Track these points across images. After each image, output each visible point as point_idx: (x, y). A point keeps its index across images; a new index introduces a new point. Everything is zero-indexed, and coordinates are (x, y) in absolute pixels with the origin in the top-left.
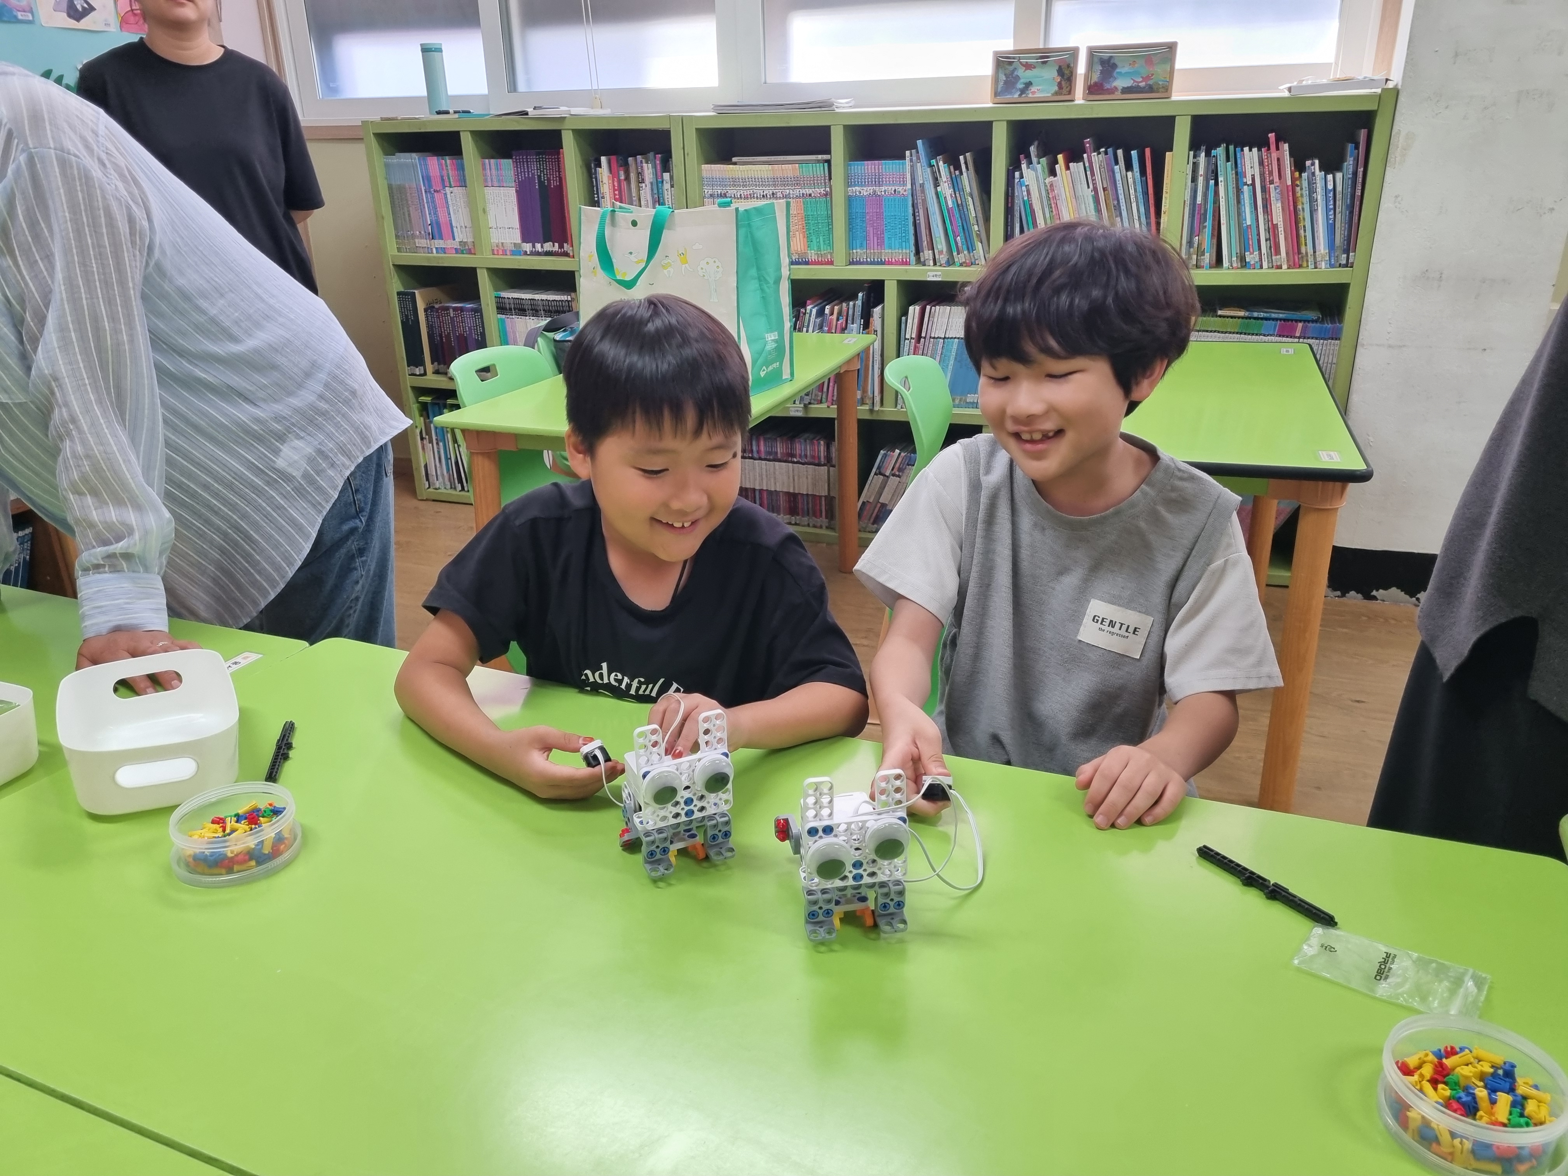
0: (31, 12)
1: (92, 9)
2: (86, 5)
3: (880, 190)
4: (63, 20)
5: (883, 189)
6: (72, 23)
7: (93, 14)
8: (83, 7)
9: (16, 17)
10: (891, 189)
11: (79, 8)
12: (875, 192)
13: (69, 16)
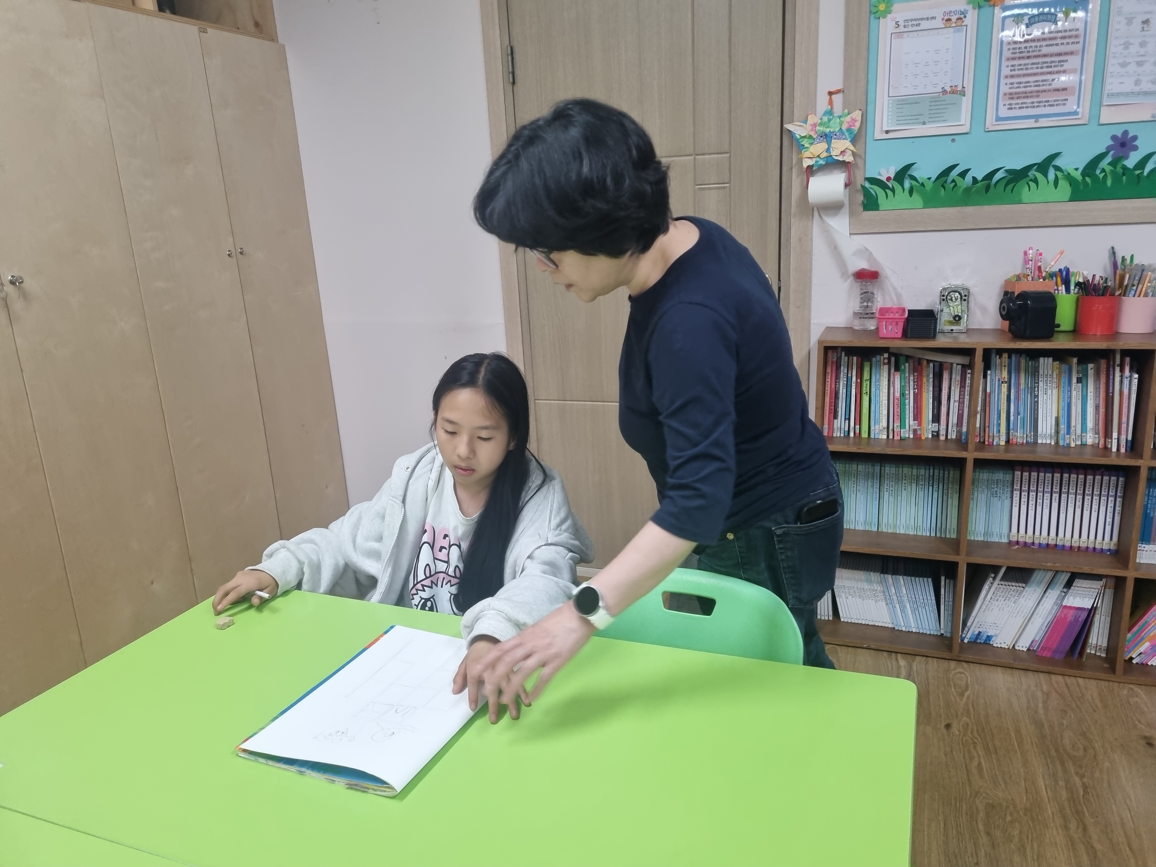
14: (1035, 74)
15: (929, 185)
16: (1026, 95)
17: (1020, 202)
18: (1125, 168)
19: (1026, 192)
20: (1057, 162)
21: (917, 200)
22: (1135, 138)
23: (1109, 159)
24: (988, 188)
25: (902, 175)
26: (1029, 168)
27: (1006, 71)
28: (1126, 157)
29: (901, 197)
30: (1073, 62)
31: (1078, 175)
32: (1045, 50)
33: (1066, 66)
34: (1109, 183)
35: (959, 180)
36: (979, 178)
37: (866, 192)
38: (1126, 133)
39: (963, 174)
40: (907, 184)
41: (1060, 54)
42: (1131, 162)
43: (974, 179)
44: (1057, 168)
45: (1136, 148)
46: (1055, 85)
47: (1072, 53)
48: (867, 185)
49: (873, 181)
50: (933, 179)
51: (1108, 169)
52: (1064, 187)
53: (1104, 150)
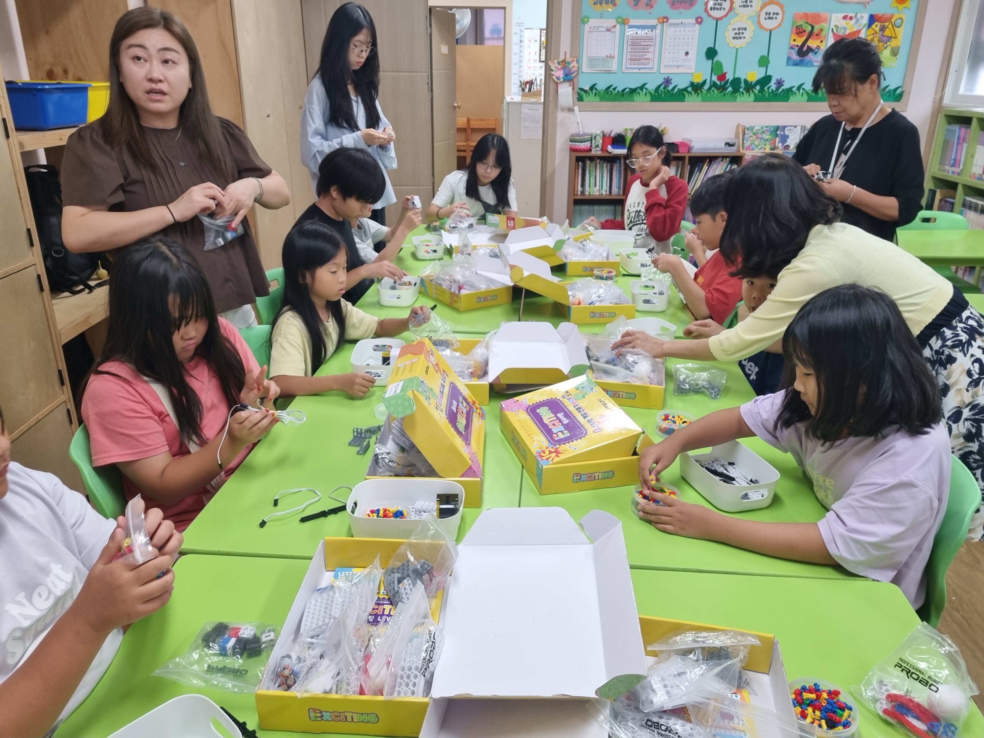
14: (639, 52)
15: (602, 92)
16: (636, 60)
17: (633, 101)
18: (668, 90)
19: (636, 97)
20: (646, 86)
21: (597, 98)
22: (671, 79)
23: (663, 86)
24: (623, 95)
25: (592, 88)
26: (637, 88)
27: (629, 50)
28: (668, 86)
29: (592, 96)
30: (651, 49)
31: (653, 92)
32: (642, 43)
33: (649, 50)
34: (663, 96)
35: (613, 91)
36: (620, 91)
37: (579, 94)
38: (668, 77)
39: (614, 89)
40: (594, 92)
41: (647, 45)
42: (670, 88)
43: (618, 91)
44: (646, 89)
45: (671, 83)
46: (646, 57)
47: (651, 45)
48: (579, 91)
49: (582, 89)
50: (604, 90)
51: (663, 90)
52: (649, 97)
53: (660, 83)
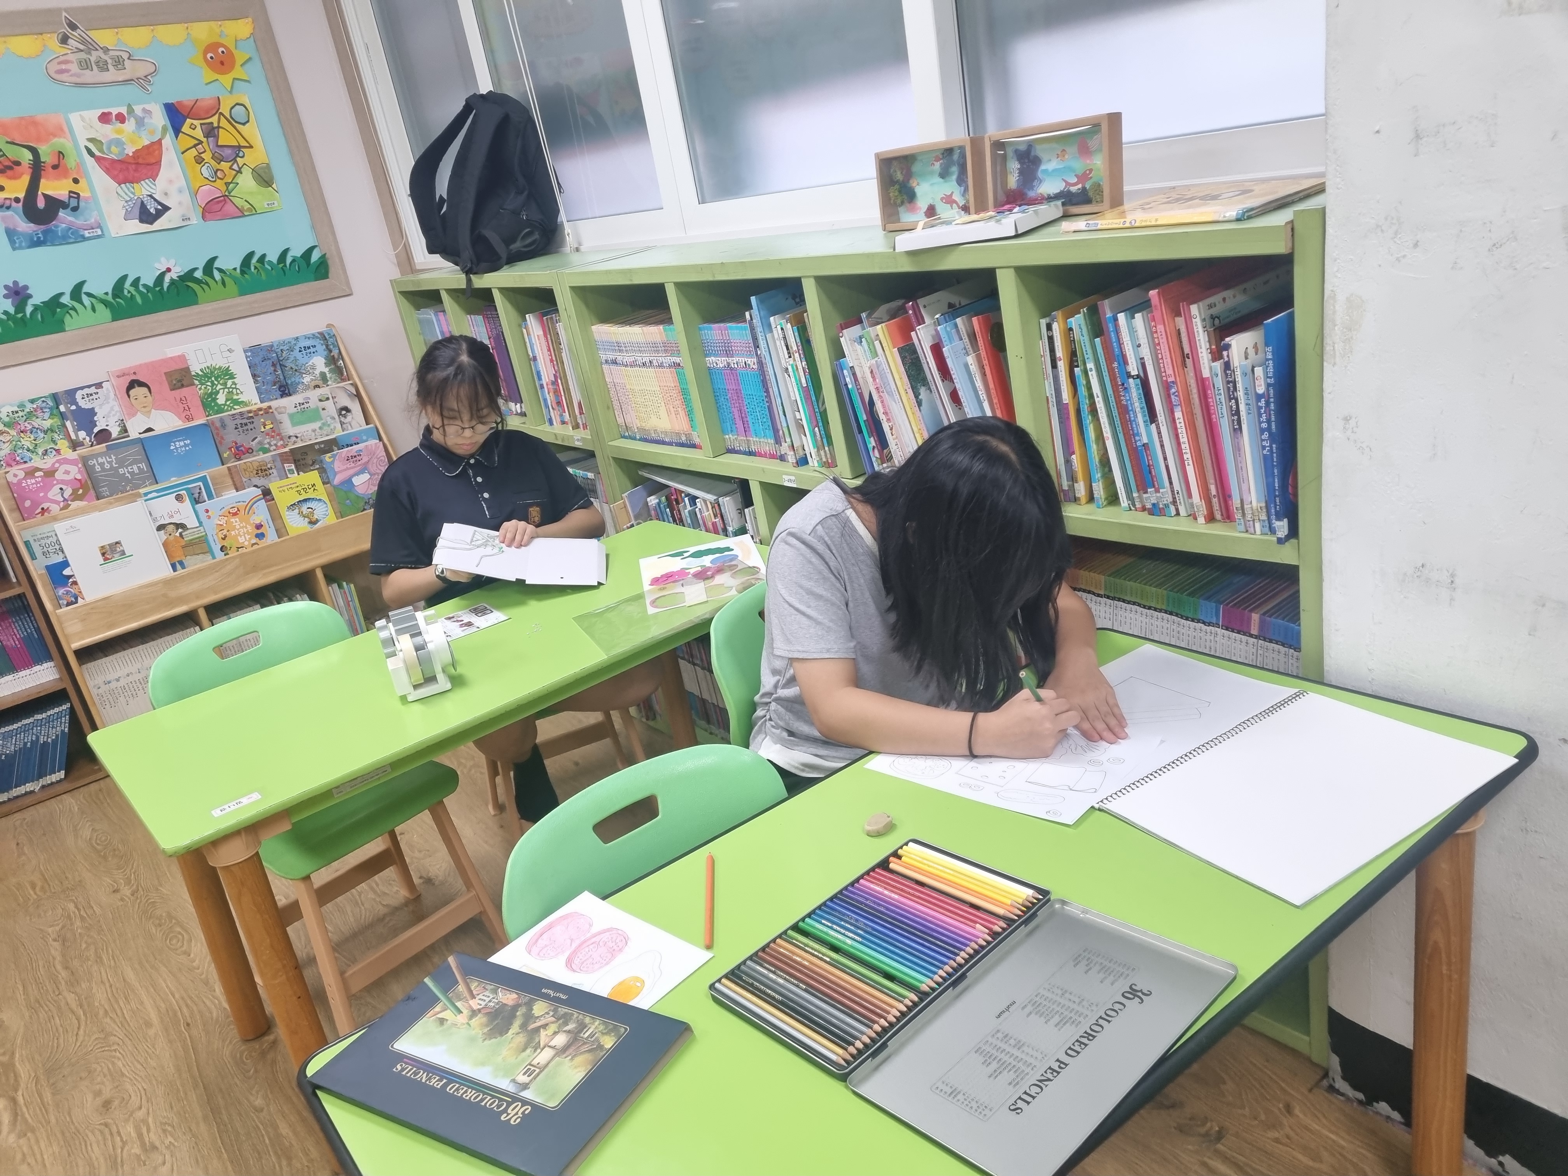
0: (99, 226)
1: (166, 209)
2: (159, 207)
3: (733, 361)
4: (136, 226)
5: (735, 360)
6: (146, 227)
7: (168, 214)
8: (156, 209)
9: (83, 236)
10: (742, 360)
11: (152, 211)
12: (729, 364)
13: (142, 221)
